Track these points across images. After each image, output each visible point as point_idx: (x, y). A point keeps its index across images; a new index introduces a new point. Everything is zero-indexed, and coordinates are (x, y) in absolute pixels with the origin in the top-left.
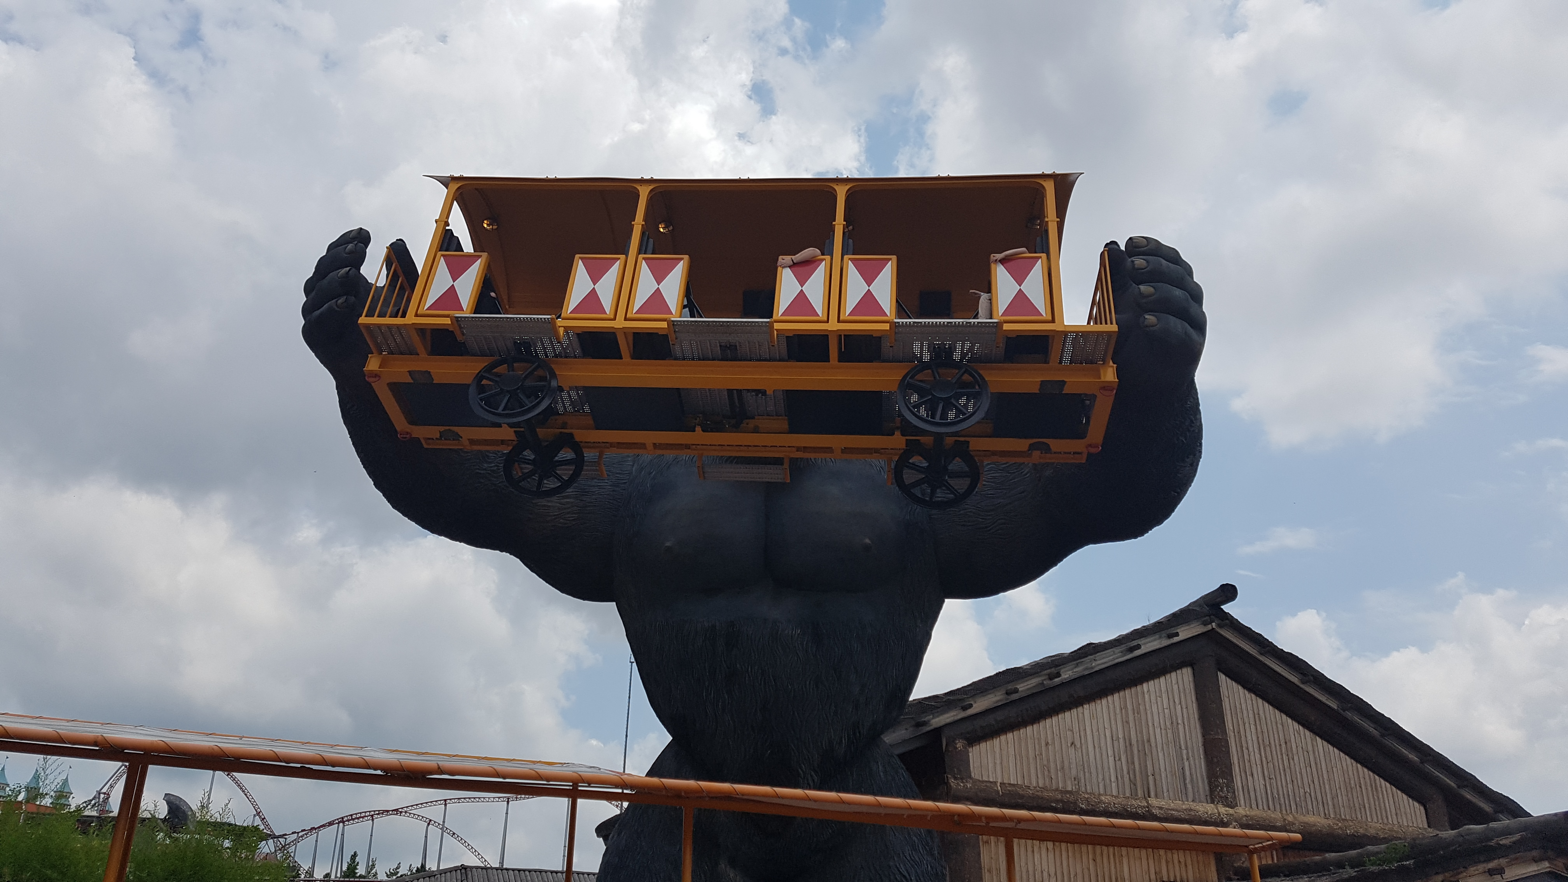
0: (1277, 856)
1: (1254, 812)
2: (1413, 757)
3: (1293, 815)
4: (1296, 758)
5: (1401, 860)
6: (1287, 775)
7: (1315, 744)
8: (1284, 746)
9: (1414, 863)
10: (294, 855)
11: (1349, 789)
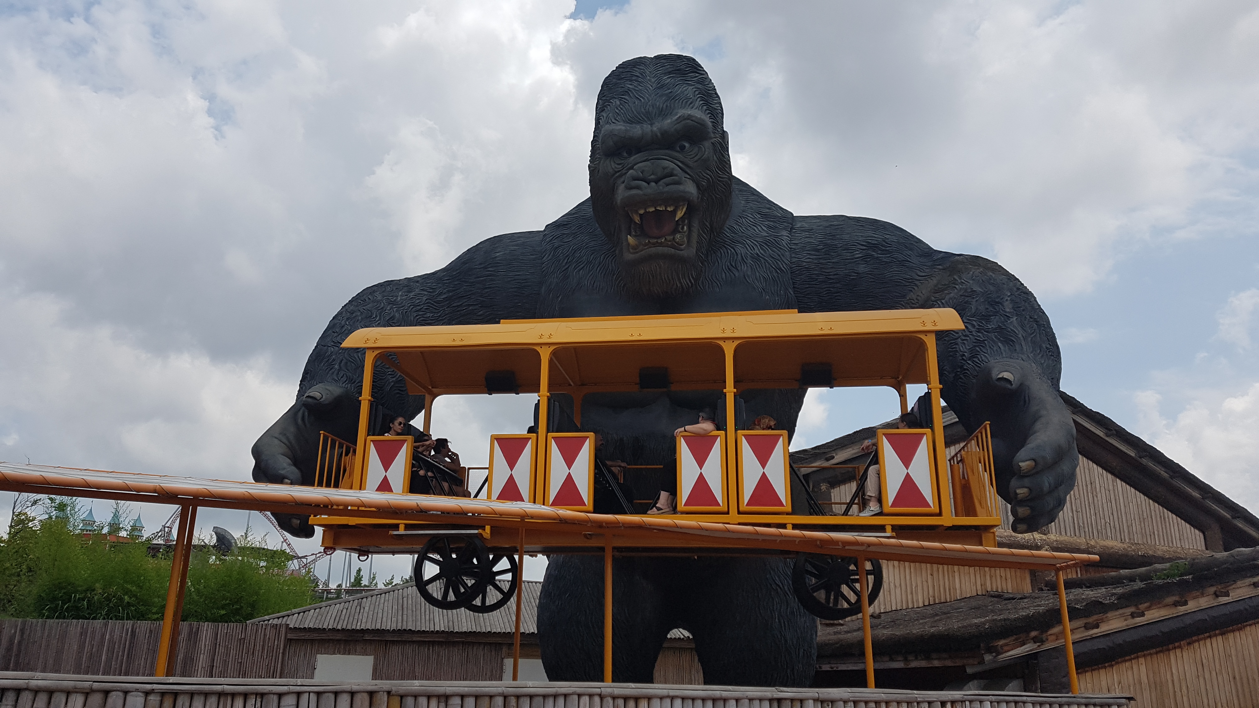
0: (1080, 572)
1: (1063, 538)
2: (1196, 494)
3: (1095, 541)
4: (1099, 495)
5: (1182, 575)
6: (1092, 509)
7: (1115, 484)
8: (1089, 486)
9: (1193, 578)
10: (314, 570)
11: (1142, 519)
